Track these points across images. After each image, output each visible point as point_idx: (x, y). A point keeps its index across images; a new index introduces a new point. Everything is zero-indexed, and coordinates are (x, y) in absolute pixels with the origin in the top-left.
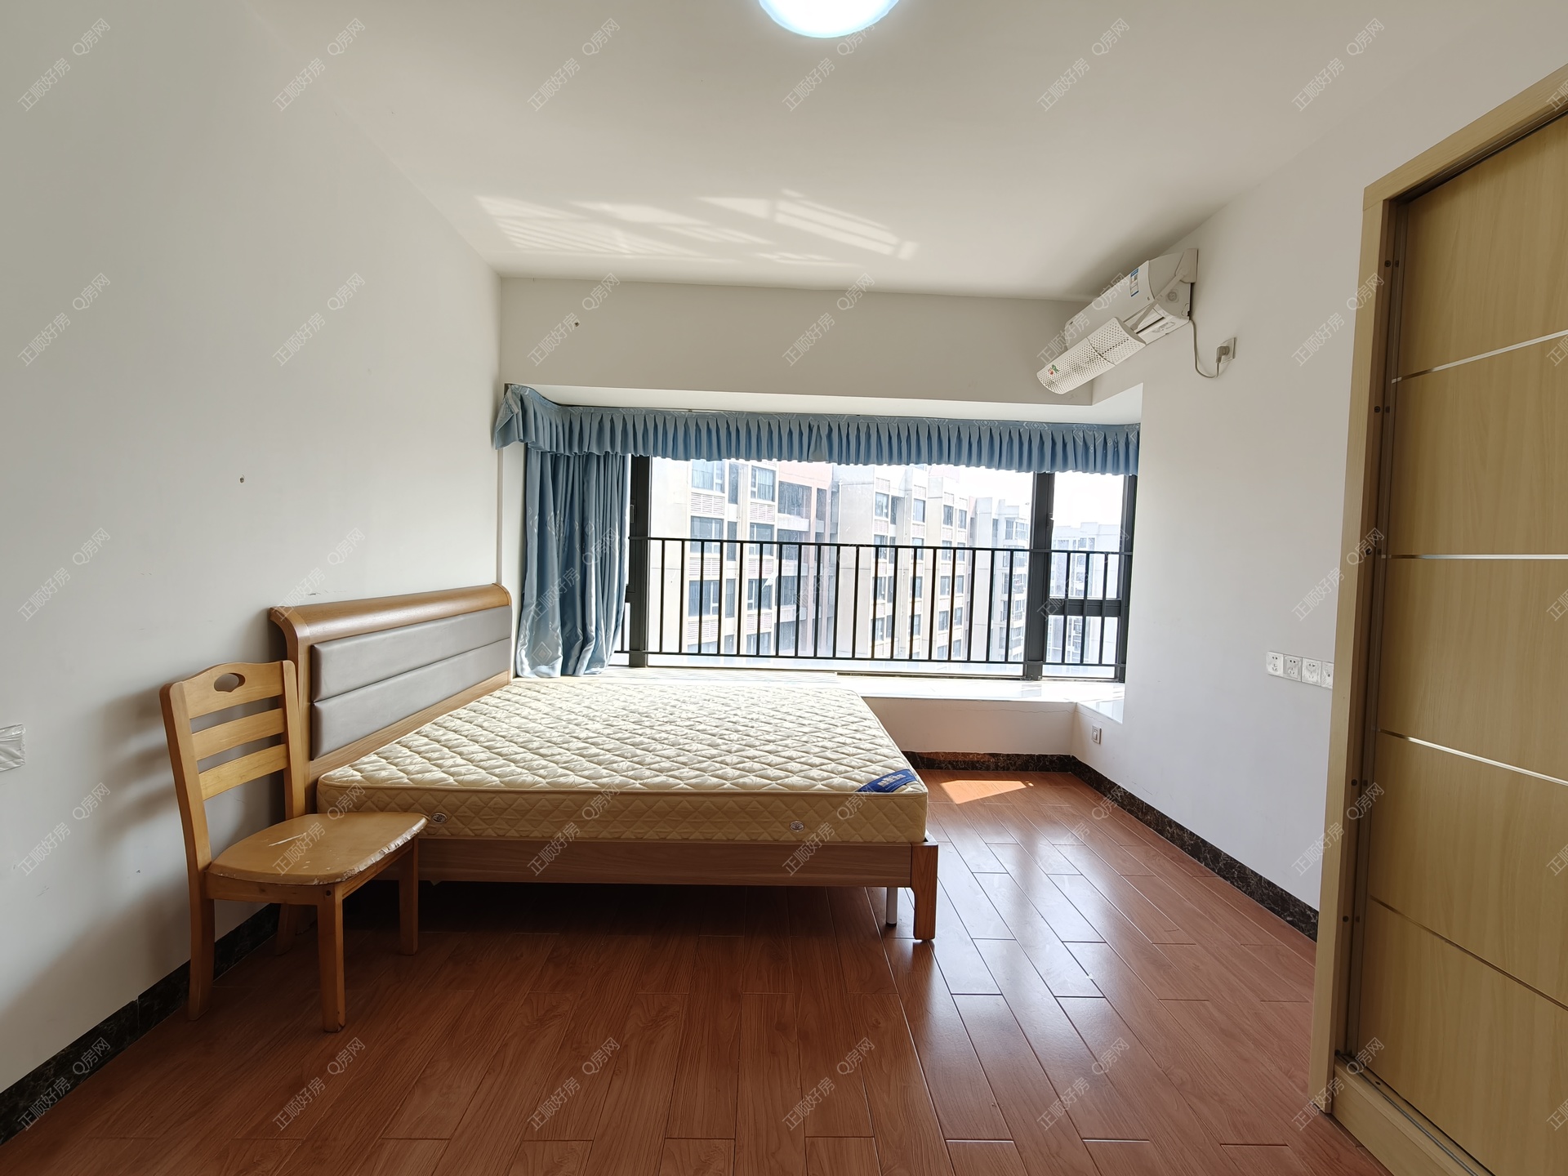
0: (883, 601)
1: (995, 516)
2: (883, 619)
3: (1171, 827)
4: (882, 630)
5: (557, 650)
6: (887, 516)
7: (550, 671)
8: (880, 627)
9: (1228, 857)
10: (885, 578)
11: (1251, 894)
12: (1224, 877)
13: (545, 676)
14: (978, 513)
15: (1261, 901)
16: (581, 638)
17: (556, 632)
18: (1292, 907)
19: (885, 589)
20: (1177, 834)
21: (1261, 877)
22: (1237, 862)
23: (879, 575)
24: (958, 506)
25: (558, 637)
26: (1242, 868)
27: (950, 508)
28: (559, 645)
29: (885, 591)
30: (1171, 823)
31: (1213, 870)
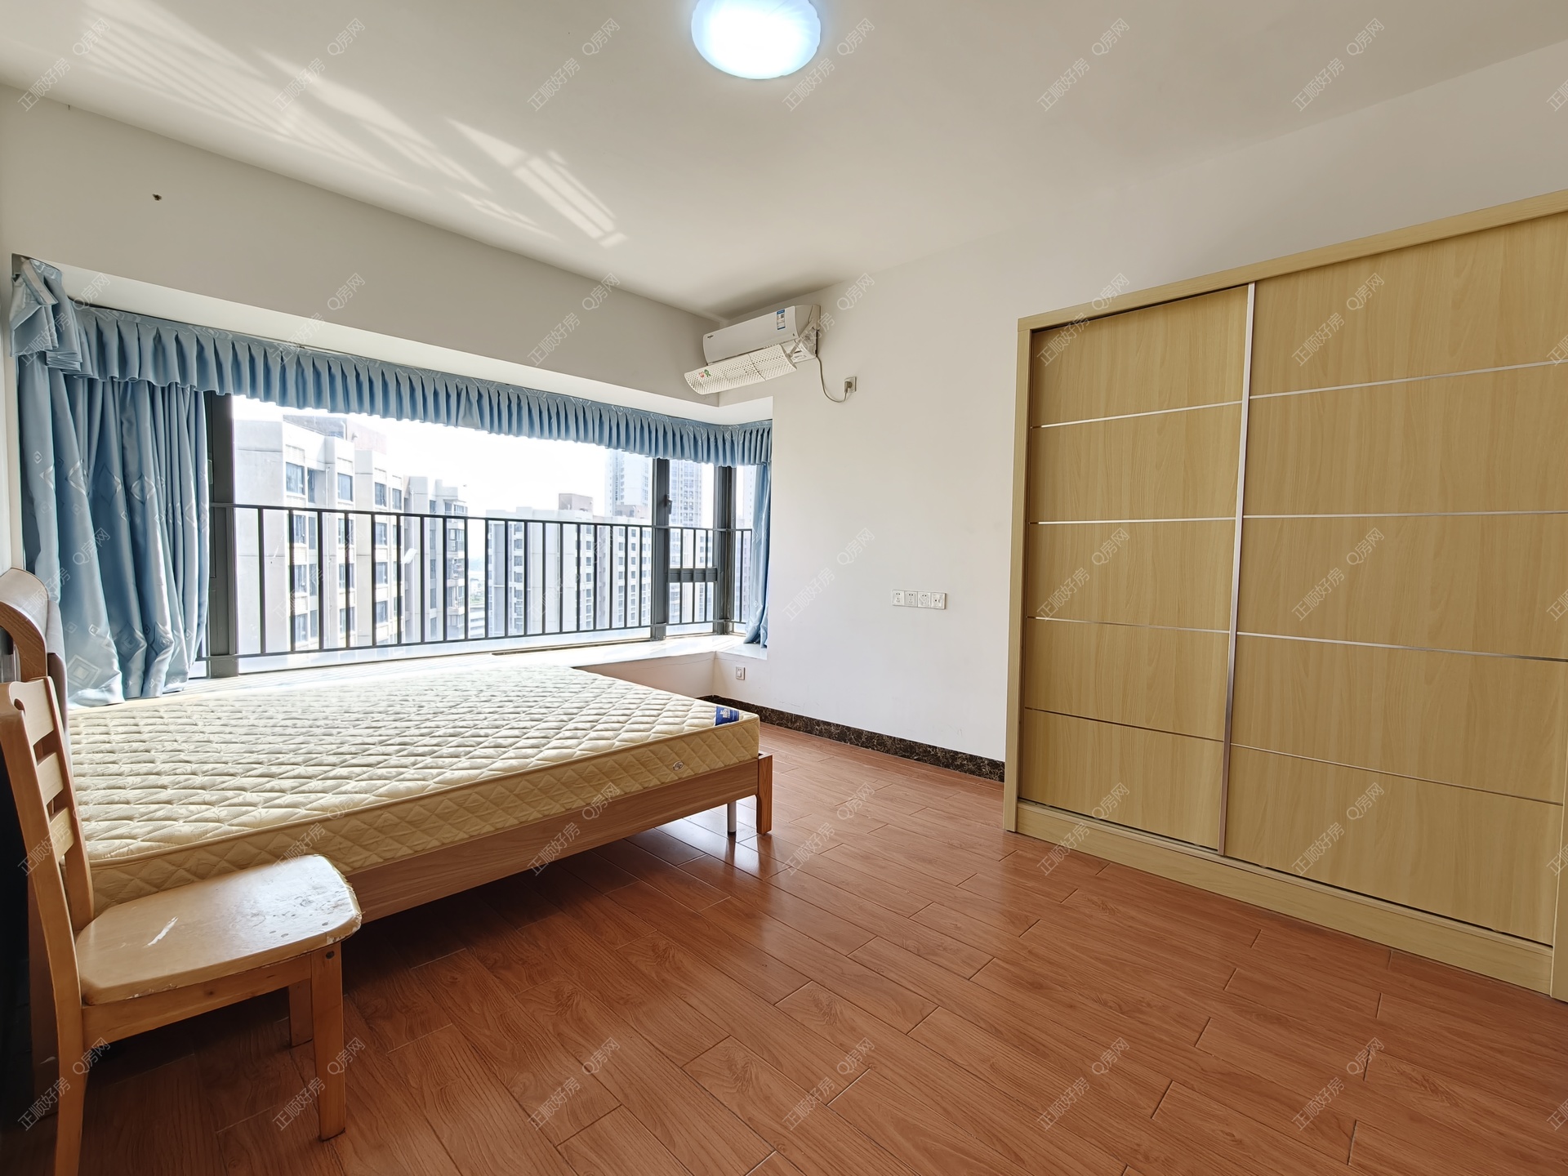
0: (304, 594)
1: (431, 497)
2: (305, 616)
3: (819, 726)
4: (305, 629)
5: (111, 664)
6: (303, 492)
7: (106, 696)
8: (301, 625)
9: (869, 732)
10: (305, 566)
11: (888, 752)
12: (867, 747)
13: (96, 703)
14: (412, 493)
15: (896, 753)
16: (144, 644)
17: (105, 638)
18: (917, 749)
19: (307, 579)
20: (825, 729)
21: (894, 738)
22: (876, 734)
23: (296, 563)
24: (391, 484)
25: (108, 645)
26: (880, 736)
27: (382, 486)
28: (113, 656)
29: (305, 581)
30: (818, 723)
31: (857, 745)
